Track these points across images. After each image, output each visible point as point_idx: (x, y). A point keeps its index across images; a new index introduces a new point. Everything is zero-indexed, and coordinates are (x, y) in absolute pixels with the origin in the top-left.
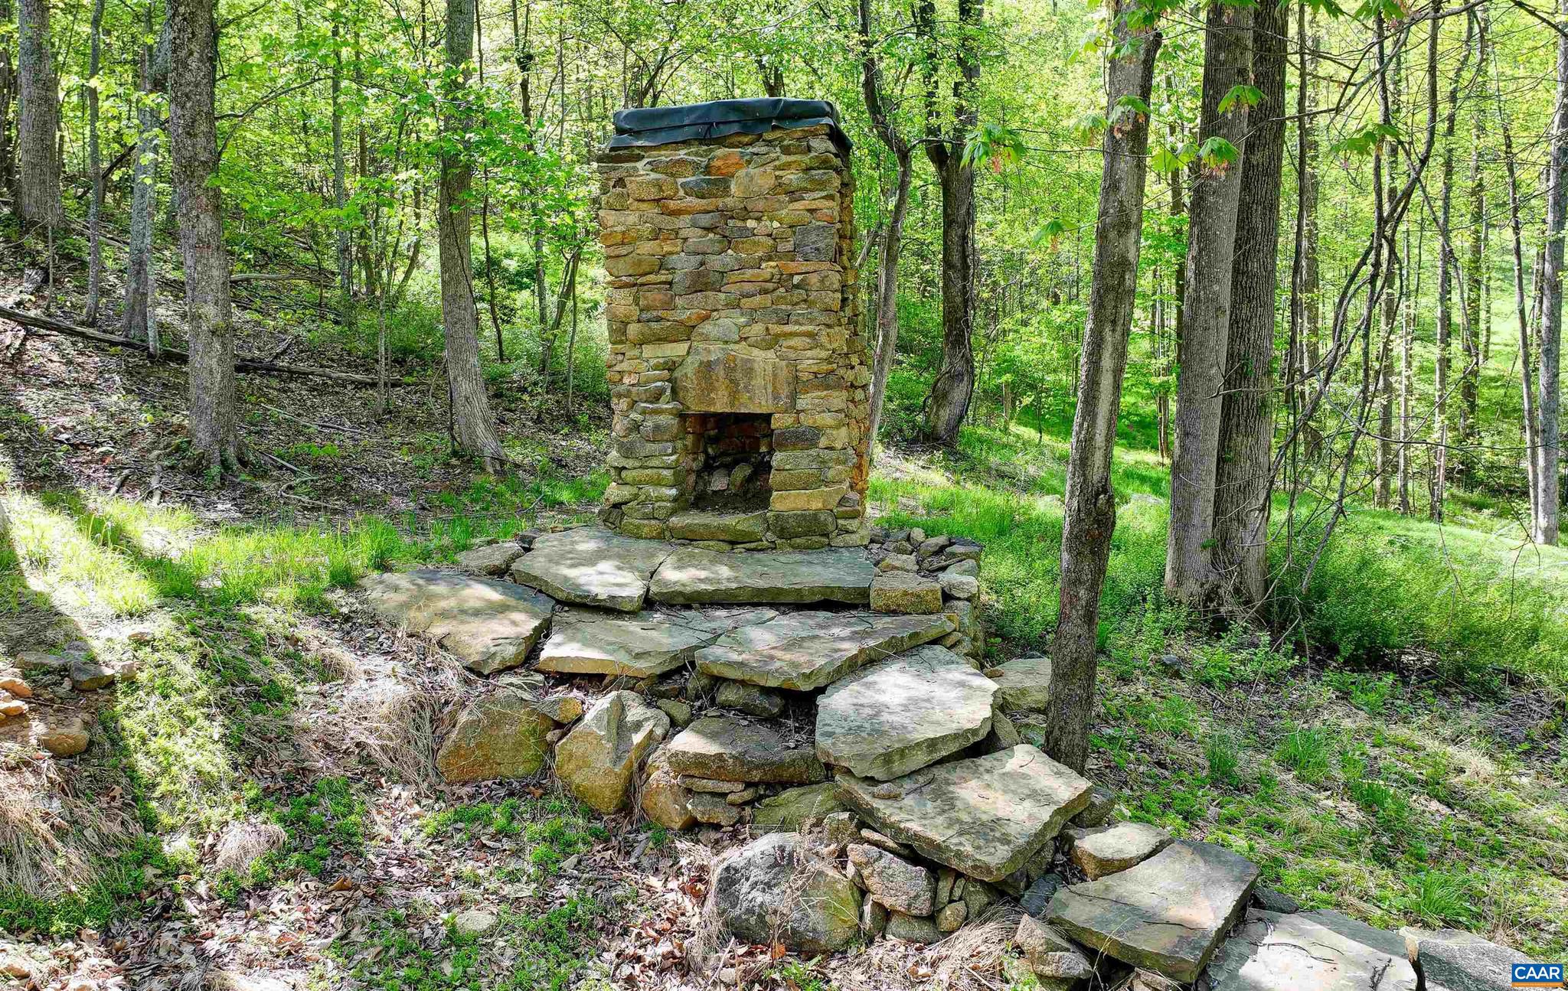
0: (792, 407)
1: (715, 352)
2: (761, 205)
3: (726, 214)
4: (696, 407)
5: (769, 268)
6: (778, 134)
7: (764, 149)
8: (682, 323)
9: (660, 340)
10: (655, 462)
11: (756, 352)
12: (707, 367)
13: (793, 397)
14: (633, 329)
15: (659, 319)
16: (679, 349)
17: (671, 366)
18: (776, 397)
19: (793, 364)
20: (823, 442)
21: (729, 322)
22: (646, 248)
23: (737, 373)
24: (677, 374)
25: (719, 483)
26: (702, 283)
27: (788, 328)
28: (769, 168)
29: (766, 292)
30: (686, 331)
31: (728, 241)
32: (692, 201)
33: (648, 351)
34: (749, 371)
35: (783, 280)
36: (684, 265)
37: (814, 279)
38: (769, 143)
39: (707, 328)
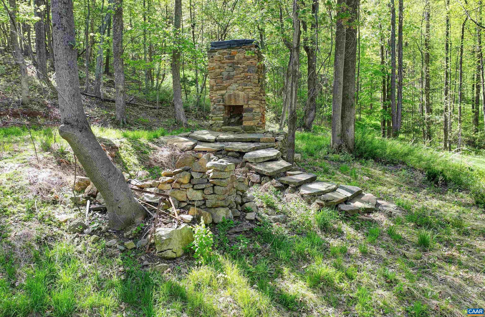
0: (247, 104)
1: (232, 92)
2: (241, 61)
3: (234, 63)
4: (228, 104)
5: (243, 75)
6: (245, 47)
7: (242, 50)
8: (225, 86)
9: (221, 90)
10: (219, 115)
11: (240, 92)
12: (230, 96)
13: (248, 101)
14: (215, 87)
15: (220, 85)
16: (224, 92)
17: (222, 95)
18: (244, 102)
19: (248, 95)
20: (254, 111)
21: (234, 86)
22: (218, 70)
23: (236, 96)
24: (224, 97)
25: (233, 120)
26: (229, 78)
27: (246, 87)
28: (243, 54)
29: (242, 80)
30: (226, 88)
31: (234, 69)
32: (227, 61)
33: (218, 92)
34: (238, 96)
35: (245, 77)
36: (225, 74)
37: (252, 77)
38: (243, 48)
39: (230, 87)
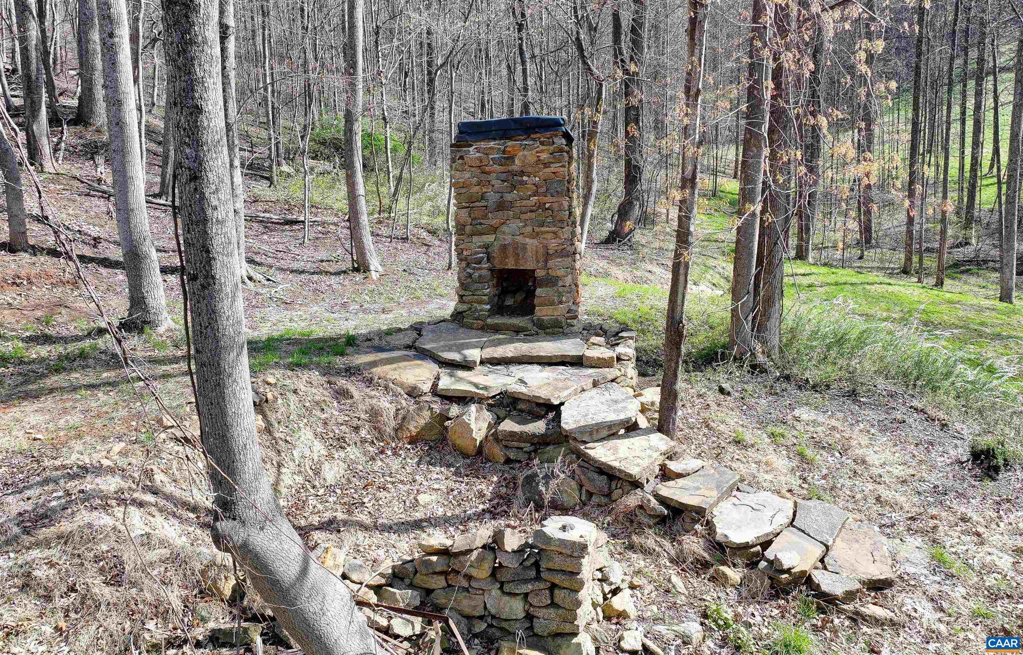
0: (545, 267)
1: (508, 239)
2: (530, 169)
3: (513, 174)
4: (499, 266)
5: (534, 199)
6: (538, 135)
7: (531, 143)
8: (491, 226)
9: (481, 234)
10: (479, 293)
11: (527, 240)
12: (504, 248)
13: (546, 261)
14: (468, 229)
15: (481, 224)
16: (490, 238)
17: (486, 247)
18: (538, 262)
19: (546, 247)
20: (560, 283)
21: (515, 225)
22: (476, 189)
23: (518, 250)
24: (489, 250)
25: (509, 302)
26: (501, 206)
27: (543, 229)
28: (534, 152)
29: (531, 211)
30: (494, 230)
31: (514, 187)
32: (497, 167)
33: (475, 239)
34: (524, 247)
35: (541, 206)
36: (493, 197)
37: (555, 206)
38: (534, 140)
39: (504, 228)
